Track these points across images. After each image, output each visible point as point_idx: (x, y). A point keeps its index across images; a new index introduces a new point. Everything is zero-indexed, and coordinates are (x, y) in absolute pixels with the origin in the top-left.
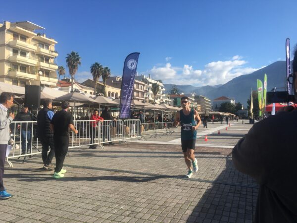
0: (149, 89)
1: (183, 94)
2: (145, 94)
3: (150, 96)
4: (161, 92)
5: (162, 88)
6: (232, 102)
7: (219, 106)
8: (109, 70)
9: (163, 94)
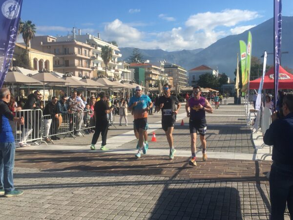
0: (97, 55)
1: (148, 61)
2: (92, 61)
3: (99, 65)
4: (116, 60)
5: (117, 53)
6: (214, 73)
7: (197, 79)
8: (34, 25)
9: (118, 62)
